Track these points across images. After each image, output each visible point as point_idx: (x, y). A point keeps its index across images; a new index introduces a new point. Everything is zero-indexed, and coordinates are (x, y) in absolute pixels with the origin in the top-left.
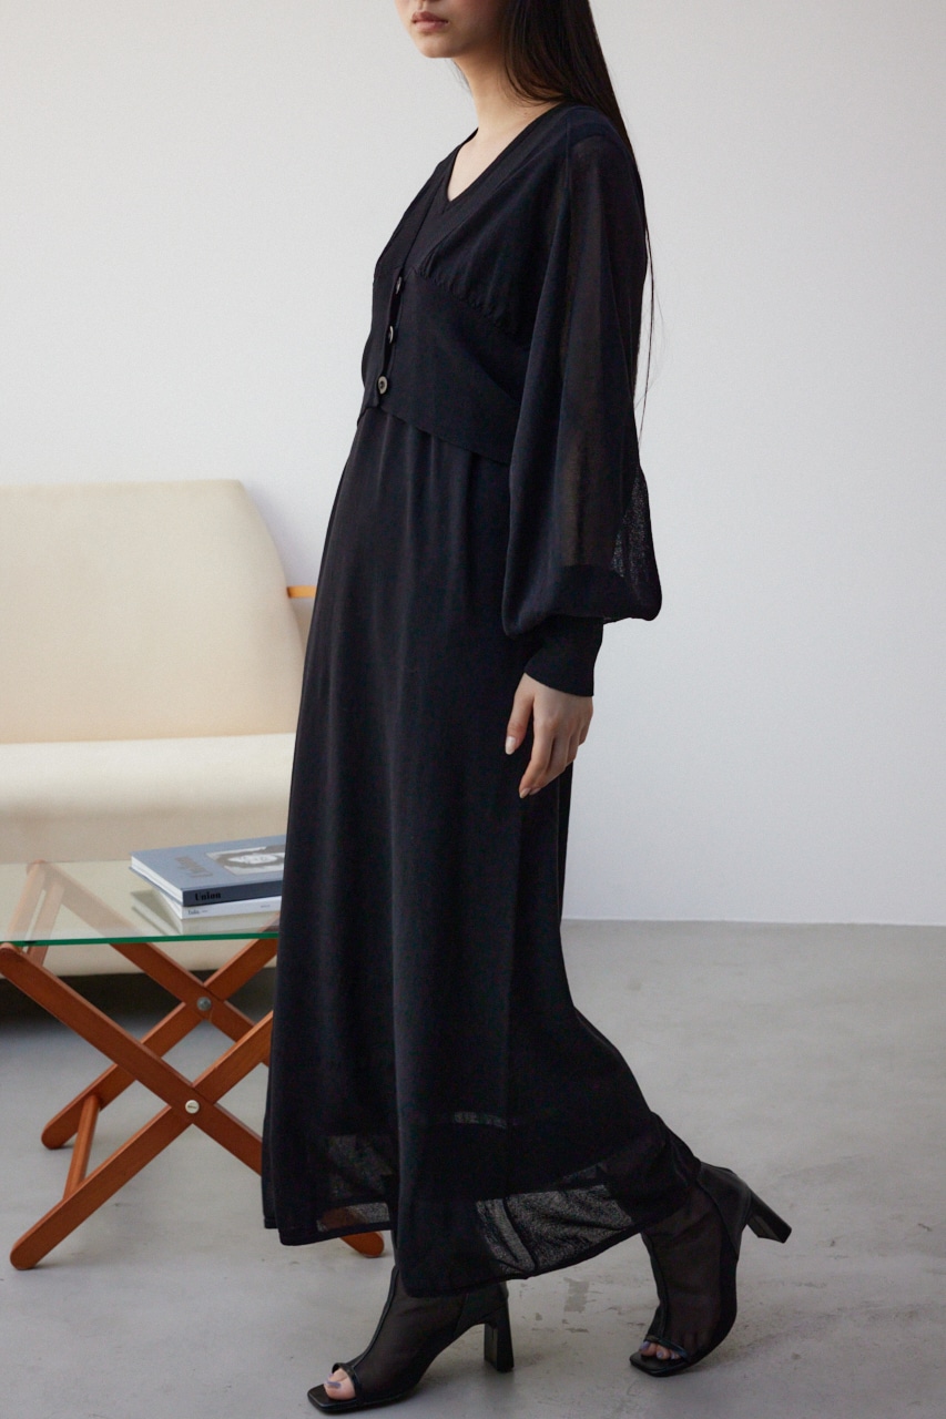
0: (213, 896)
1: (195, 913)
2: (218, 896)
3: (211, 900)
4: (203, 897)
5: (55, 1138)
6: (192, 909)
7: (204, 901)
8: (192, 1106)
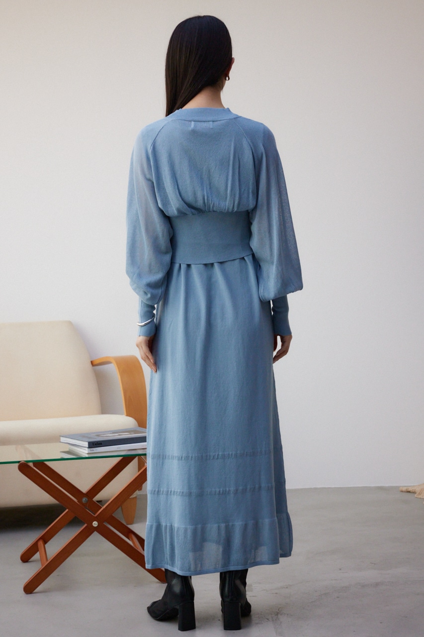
0: (99, 444)
1: (93, 450)
2: (101, 444)
3: (98, 446)
4: (96, 444)
5: (26, 558)
6: (92, 449)
7: (96, 446)
8: (95, 524)
